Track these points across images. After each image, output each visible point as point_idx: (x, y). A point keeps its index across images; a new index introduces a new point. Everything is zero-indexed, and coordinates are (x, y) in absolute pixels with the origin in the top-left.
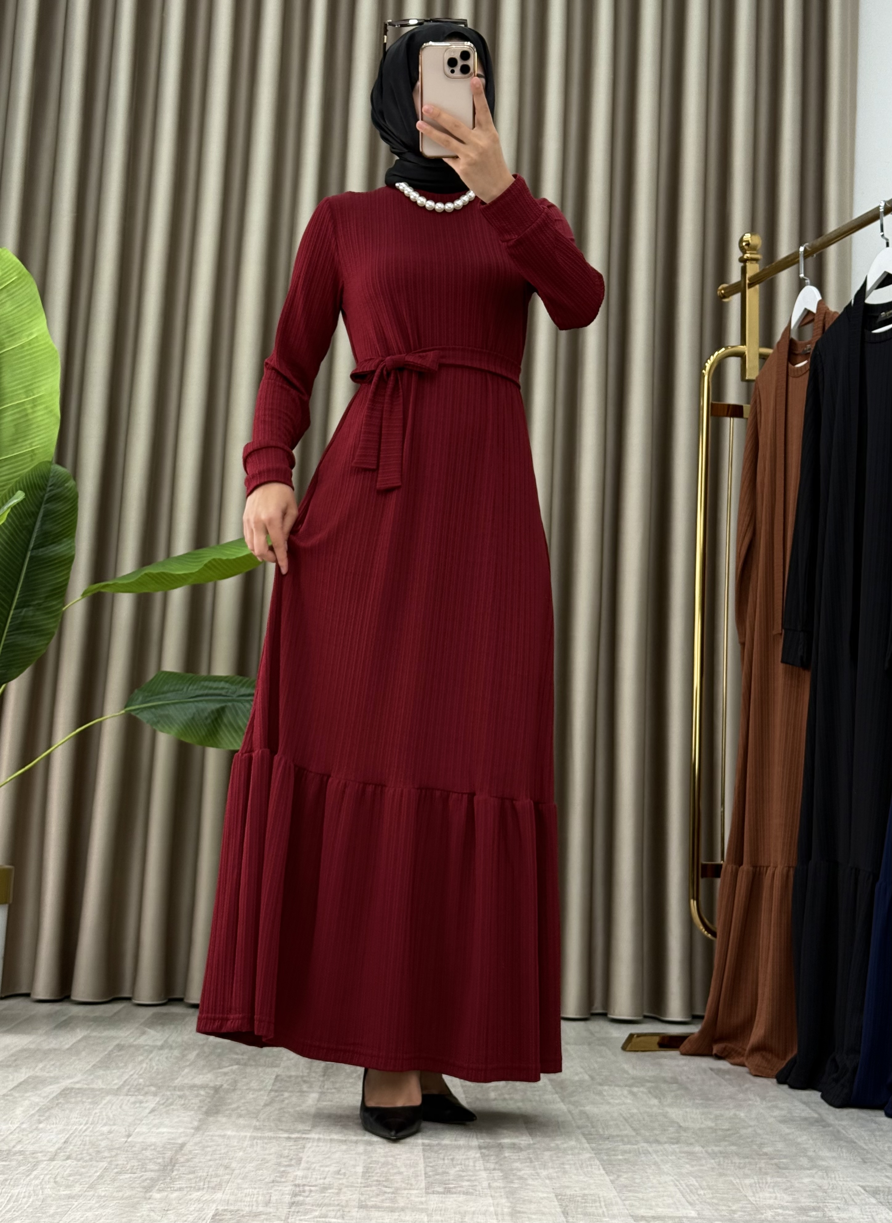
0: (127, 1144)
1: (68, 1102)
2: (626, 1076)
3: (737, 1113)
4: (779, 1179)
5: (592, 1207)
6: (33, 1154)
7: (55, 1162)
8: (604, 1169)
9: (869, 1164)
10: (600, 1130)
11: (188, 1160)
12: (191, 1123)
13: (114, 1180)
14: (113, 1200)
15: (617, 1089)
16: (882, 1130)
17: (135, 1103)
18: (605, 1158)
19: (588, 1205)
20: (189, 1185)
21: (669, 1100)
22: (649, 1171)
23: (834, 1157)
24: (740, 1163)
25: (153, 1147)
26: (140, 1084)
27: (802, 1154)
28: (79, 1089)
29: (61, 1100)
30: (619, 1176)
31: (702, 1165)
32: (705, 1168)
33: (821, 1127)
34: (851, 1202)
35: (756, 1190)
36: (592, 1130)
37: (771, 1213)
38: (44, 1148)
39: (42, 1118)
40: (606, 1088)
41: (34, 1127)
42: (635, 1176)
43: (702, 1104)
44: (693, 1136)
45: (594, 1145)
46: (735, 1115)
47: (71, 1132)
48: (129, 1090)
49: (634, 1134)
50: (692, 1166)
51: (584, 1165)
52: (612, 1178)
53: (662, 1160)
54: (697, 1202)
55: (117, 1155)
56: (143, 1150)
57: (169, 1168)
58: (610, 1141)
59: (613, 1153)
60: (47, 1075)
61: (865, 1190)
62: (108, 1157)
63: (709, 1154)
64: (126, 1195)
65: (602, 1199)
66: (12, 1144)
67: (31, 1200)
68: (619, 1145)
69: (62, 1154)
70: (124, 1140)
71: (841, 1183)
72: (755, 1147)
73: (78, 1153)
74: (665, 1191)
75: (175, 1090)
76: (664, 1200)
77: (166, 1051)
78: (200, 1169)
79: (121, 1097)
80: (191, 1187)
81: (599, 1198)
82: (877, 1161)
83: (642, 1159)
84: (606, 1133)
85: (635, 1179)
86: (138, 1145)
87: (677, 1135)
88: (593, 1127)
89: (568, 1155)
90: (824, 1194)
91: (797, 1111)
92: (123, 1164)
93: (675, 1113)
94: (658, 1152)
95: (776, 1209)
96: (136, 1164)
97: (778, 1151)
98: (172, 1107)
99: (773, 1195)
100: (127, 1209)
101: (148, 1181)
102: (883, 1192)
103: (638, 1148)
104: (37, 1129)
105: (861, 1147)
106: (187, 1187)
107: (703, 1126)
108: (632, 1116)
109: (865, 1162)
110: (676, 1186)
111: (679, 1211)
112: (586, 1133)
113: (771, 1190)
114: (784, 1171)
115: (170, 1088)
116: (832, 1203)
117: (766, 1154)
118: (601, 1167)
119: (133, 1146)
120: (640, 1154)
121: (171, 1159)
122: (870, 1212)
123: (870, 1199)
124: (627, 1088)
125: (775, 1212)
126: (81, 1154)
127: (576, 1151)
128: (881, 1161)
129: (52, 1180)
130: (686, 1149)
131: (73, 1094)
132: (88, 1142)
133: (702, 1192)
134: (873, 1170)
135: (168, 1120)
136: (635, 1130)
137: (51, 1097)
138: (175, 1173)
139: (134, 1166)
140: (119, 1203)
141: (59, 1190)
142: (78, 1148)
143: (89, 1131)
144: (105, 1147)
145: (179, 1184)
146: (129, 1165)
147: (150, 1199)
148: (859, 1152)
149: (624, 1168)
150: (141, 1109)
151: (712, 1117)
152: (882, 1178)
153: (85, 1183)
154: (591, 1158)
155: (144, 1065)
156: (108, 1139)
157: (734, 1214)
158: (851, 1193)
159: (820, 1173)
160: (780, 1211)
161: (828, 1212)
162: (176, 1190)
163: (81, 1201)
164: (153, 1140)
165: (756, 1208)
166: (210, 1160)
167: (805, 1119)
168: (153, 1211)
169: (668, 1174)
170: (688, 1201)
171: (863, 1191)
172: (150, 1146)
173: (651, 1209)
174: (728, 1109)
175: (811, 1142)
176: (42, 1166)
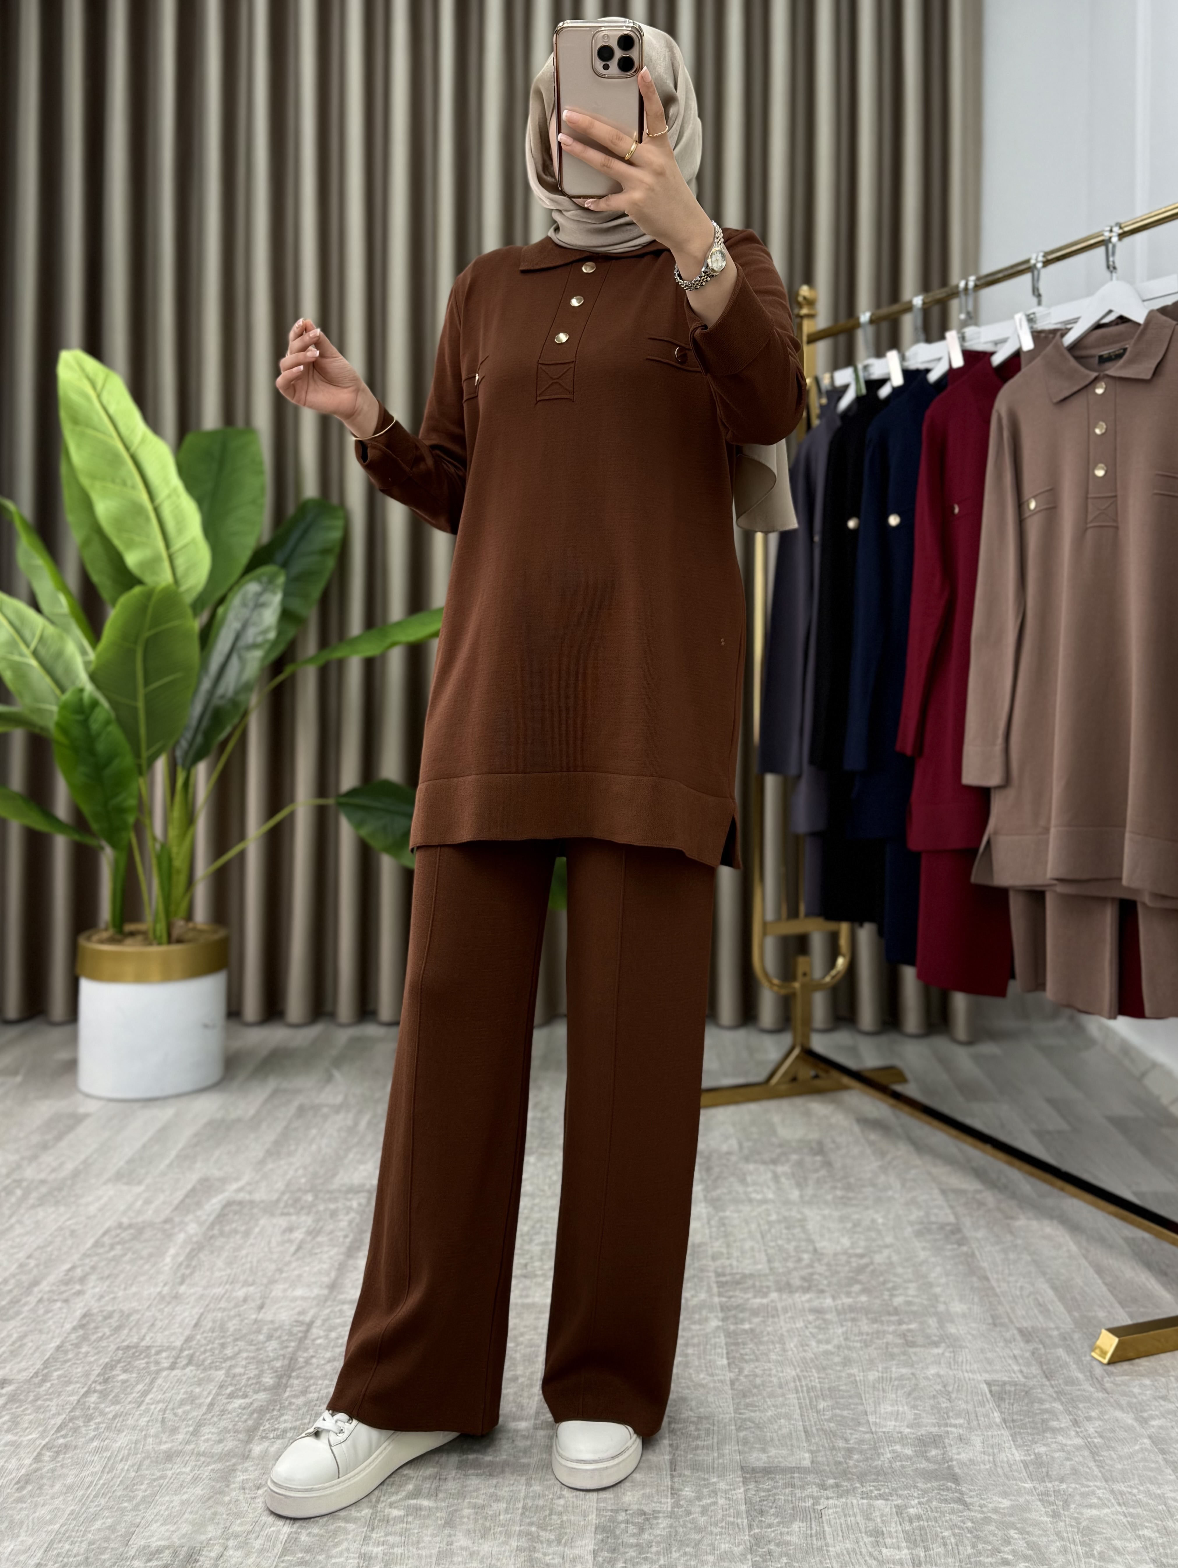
0: (255, 1326)
1: (222, 1233)
2: (774, 1140)
3: (876, 1216)
4: (904, 1371)
5: (703, 1448)
6: (158, 1353)
7: (174, 1372)
8: (727, 1353)
9: (998, 1329)
10: (735, 1263)
11: (307, 1362)
12: (328, 1274)
13: (223, 1412)
14: (208, 1464)
15: (762, 1168)
16: (1016, 1246)
17: (284, 1232)
18: (732, 1327)
19: (699, 1443)
20: (295, 1424)
21: (810, 1191)
22: (773, 1357)
23: (964, 1316)
24: (868, 1334)
25: (278, 1334)
26: (299, 1190)
27: (932, 1310)
28: (240, 1203)
29: (216, 1232)
30: (741, 1370)
31: (828, 1342)
32: (829, 1347)
33: (955, 1246)
34: (975, 1423)
35: (879, 1398)
36: (727, 1262)
37: (889, 1455)
38: (172, 1339)
39: (188, 1272)
40: (751, 1167)
41: (175, 1292)
42: (757, 1370)
43: (842, 1198)
44: (827, 1274)
45: (724, 1299)
46: (873, 1221)
47: (206, 1303)
48: (286, 1206)
49: (767, 1271)
50: (819, 1342)
51: (708, 1347)
52: (732, 1375)
53: (788, 1331)
54: (814, 1429)
55: (240, 1352)
56: (265, 1342)
57: (284, 1381)
58: (741, 1290)
59: (741, 1315)
60: (217, 1173)
61: (991, 1391)
62: (231, 1358)
63: (839, 1313)
64: (226, 1449)
65: (716, 1428)
66: (144, 1331)
67: (126, 1467)
68: (748, 1299)
69: (186, 1353)
70: (254, 1317)
71: (966, 1375)
72: (886, 1295)
73: (202, 1349)
74: (784, 1405)
75: (330, 1200)
76: (780, 1428)
77: (341, 1116)
78: (314, 1384)
79: (275, 1221)
80: (294, 1428)
81: (714, 1425)
82: (1006, 1320)
83: (769, 1329)
84: (740, 1271)
85: (756, 1376)
86: (265, 1330)
87: (810, 1270)
88: (728, 1258)
89: (694, 1323)
90: (948, 1405)
91: (935, 1211)
92: (240, 1375)
93: (813, 1216)
94: (787, 1312)
95: (895, 1442)
96: (252, 1375)
97: (909, 1303)
98: (319, 1239)
99: (896, 1408)
100: (218, 1485)
101: (255, 1415)
102: (1010, 1392)
103: (768, 1305)
104: (176, 1297)
105: (993, 1288)
106: (291, 1429)
107: (839, 1248)
108: (769, 1230)
109: (995, 1325)
110: (797, 1392)
111: (793, 1454)
112: (720, 1270)
113: (894, 1396)
114: (911, 1350)
115: (328, 1196)
116: (955, 1426)
117: (896, 1312)
118: (725, 1351)
119: (259, 1331)
120: (768, 1317)
121: (291, 1359)
122: (992, 1447)
123: (996, 1414)
124: (772, 1167)
125: (894, 1452)
126: (205, 1352)
127: (704, 1313)
128: (1011, 1321)
129: (160, 1418)
130: (816, 1304)
131: (231, 1216)
132: (218, 1323)
133: (822, 1405)
134: (1001, 1344)
135: (307, 1269)
136: (769, 1261)
137: (207, 1224)
138: (287, 1394)
139: (249, 1379)
140: (212, 1470)
141: (160, 1443)
142: (205, 1338)
143: (224, 1299)
144: (232, 1335)
145: (285, 1421)
146: (246, 1377)
147: (247, 1458)
148: (990, 1302)
149: (748, 1350)
150: (287, 1245)
151: (849, 1225)
152: (1010, 1361)
153: (190, 1422)
154: (718, 1328)
155: (314, 1147)
156: (239, 1315)
157: (850, 1458)
158: (975, 1398)
159: (947, 1354)
160: (898, 1448)
161: (948, 1448)
162: (277, 1437)
163: (176, 1467)
164: (284, 1315)
165: (875, 1443)
166: (329, 1361)
167: (942, 1227)
168: (244, 1489)
169: (792, 1363)
170: (805, 1432)
171: (989, 1396)
172: (276, 1330)
173: (764, 1450)
174: (867, 1208)
175: (943, 1280)
176: (159, 1381)
